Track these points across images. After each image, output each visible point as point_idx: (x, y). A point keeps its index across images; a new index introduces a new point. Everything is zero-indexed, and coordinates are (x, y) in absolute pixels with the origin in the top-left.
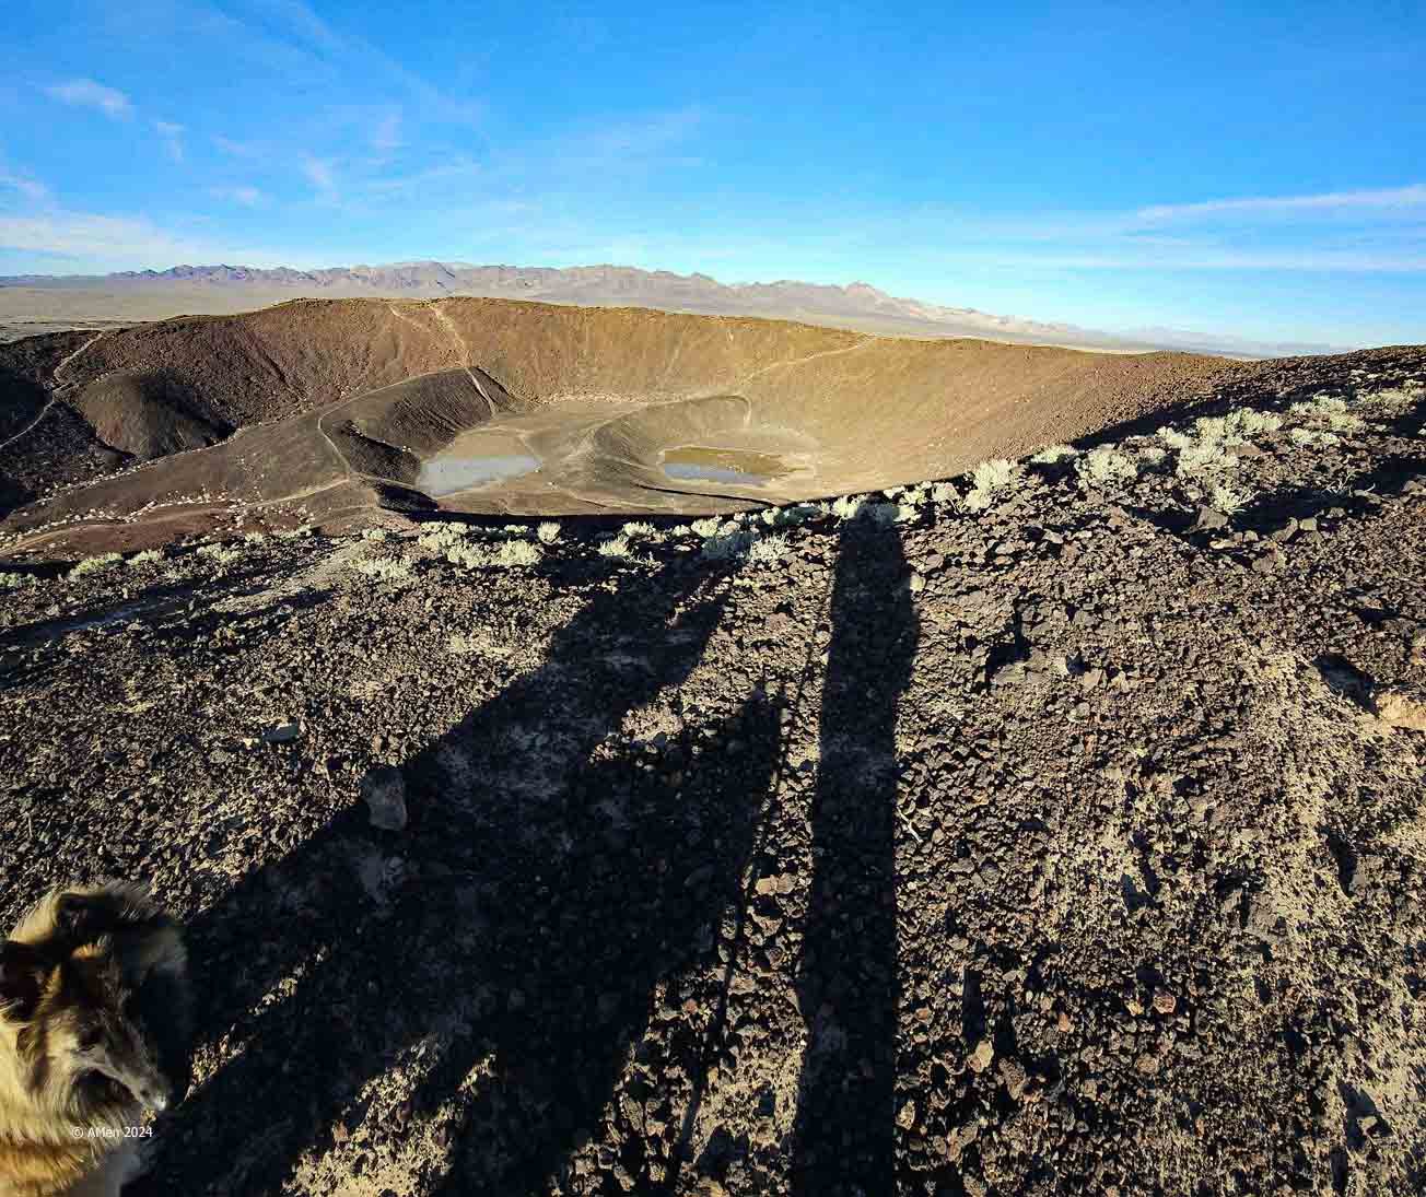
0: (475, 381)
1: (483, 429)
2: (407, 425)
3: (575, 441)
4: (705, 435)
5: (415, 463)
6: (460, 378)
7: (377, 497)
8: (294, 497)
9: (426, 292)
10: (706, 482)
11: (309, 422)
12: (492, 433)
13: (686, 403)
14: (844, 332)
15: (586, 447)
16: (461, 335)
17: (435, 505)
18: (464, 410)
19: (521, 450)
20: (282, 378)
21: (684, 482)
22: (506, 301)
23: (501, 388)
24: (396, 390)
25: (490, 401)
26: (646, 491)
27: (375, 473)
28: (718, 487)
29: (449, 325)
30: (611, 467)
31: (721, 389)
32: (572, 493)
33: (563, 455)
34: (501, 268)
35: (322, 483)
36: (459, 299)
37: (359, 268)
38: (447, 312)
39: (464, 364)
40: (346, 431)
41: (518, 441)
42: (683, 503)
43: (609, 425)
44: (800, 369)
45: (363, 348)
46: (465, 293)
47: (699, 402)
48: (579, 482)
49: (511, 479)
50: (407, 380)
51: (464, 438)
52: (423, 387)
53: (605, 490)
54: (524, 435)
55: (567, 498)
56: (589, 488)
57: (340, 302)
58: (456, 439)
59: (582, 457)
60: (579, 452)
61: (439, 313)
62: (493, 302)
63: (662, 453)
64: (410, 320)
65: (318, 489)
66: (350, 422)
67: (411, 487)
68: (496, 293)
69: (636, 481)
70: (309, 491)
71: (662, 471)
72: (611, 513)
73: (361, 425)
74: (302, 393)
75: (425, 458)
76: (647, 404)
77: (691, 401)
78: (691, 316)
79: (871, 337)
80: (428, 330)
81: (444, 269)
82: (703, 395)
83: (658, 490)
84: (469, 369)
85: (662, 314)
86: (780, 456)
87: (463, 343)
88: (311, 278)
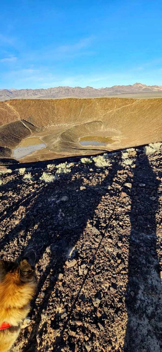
0: (23, 123)
1: (29, 137)
2: (5, 140)
3: (56, 138)
4: (91, 133)
6: (19, 123)
9: (3, 99)
12: (32, 138)
13: (85, 124)
15: (59, 139)
16: (16, 111)
17: (18, 162)
18: (22, 133)
19: (41, 142)
21: (85, 146)
22: (29, 100)
23: (33, 126)
25: (30, 129)
26: (75, 150)
30: (66, 144)
31: (95, 119)
32: (57, 153)
33: (53, 142)
36: (14, 100)
38: (10, 104)
39: (19, 119)
41: (40, 140)
42: (85, 152)
43: (64, 133)
44: (118, 112)
46: (16, 98)
48: (58, 149)
49: (39, 151)
52: (8, 127)
53: (64, 151)
54: (41, 138)
55: (55, 154)
56: (61, 151)
58: (22, 141)
60: (57, 141)
61: (8, 105)
62: (25, 100)
63: (79, 139)
67: (10, 158)
68: (26, 97)
69: (73, 147)
71: (80, 144)
72: (67, 157)
75: (13, 148)
76: (75, 125)
77: (87, 124)
78: (85, 99)
79: (139, 100)
80: (6, 110)
81: (8, 91)
82: (90, 121)
83: (79, 149)
84: (21, 121)
85: (77, 99)
86: (111, 137)
87: (18, 113)
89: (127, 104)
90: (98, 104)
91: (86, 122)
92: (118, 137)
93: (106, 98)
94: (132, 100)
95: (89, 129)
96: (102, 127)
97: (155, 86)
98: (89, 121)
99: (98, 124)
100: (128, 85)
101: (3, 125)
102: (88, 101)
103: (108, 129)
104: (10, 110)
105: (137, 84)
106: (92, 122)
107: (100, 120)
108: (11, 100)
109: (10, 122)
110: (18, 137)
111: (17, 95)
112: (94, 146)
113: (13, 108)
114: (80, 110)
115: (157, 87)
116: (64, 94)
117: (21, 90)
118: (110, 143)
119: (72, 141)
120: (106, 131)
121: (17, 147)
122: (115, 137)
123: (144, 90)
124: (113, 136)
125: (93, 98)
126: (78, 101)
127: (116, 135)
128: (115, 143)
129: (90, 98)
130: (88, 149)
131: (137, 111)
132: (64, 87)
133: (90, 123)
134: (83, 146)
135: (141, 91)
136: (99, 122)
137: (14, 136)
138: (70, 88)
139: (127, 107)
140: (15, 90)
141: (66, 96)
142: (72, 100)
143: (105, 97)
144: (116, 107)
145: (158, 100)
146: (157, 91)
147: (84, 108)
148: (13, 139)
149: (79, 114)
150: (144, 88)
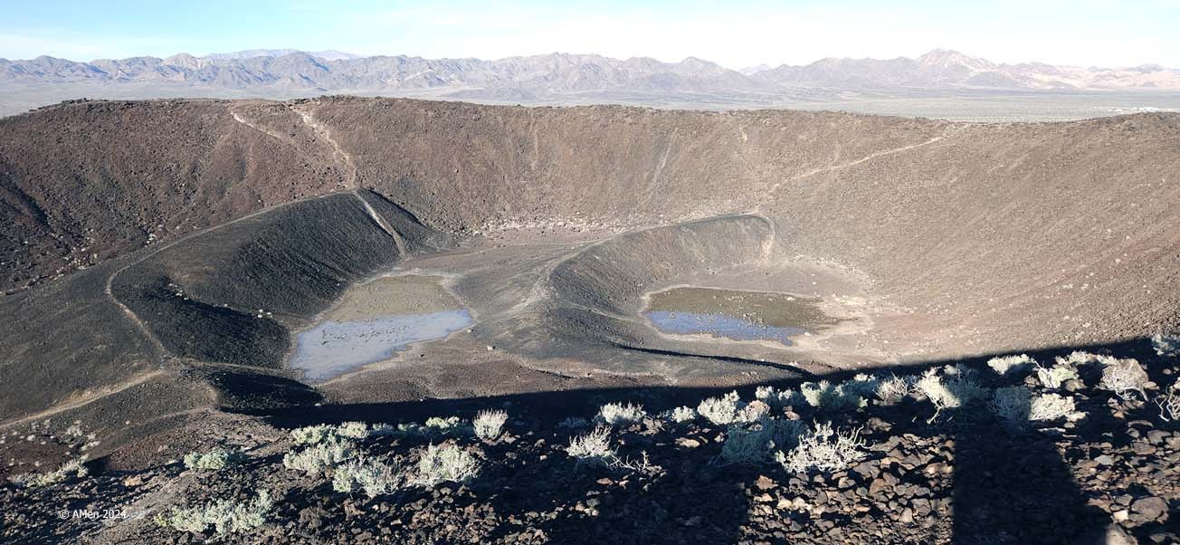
0: (367, 205)
1: (388, 275)
2: (266, 278)
3: (524, 286)
4: (707, 272)
5: (280, 337)
6: (346, 205)
7: (213, 394)
8: (59, 409)
9: (284, 90)
10: (708, 338)
11: (91, 284)
12: (403, 280)
13: (678, 227)
14: (917, 120)
15: (539, 294)
16: (343, 147)
17: (317, 396)
18: (355, 250)
19: (446, 303)
20: (41, 217)
21: (676, 337)
22: (410, 101)
23: (414, 219)
24: (244, 228)
25: (396, 236)
26: (626, 353)
27: (210, 355)
28: (725, 345)
29: (324, 133)
30: (579, 320)
31: (728, 206)
32: (525, 363)
33: (508, 306)
34: (402, 60)
35: (112, 381)
36: (339, 98)
37: (176, 59)
38: (320, 116)
39: (350, 185)
40: (157, 293)
41: (440, 288)
42: (676, 369)
43: (570, 262)
44: (850, 176)
45: (185, 170)
46: (345, 91)
47: (696, 226)
48: (533, 344)
49: (433, 347)
50: (263, 211)
51: (357, 293)
52: (289, 220)
53: (567, 354)
54: (448, 280)
55: (515, 369)
56: (547, 353)
57: (146, 104)
58: (347, 292)
59: (533, 307)
60: (529, 301)
61: (307, 118)
62: (392, 102)
63: (646, 298)
64: (263, 129)
65: (106, 391)
66: (166, 280)
67: (275, 372)
68: (392, 90)
69: (612, 339)
70: (88, 396)
71: (648, 324)
72: (578, 387)
73: (185, 281)
74: (79, 239)
75: (297, 325)
76: (623, 230)
77: (686, 225)
78: (683, 113)
79: (961, 124)
80: (293, 141)
81: (312, 60)
82: (702, 216)
83: (644, 350)
84: (359, 192)
85: (642, 111)
86: (818, 300)
87: (347, 157)
88: (96, 70)
89: (897, 143)
90: (745, 137)
91: (682, 219)
92: (853, 301)
93: (786, 114)
94: (924, 126)
95: (696, 251)
96: (767, 247)
98: (696, 215)
99: (743, 228)
101: (267, 209)
102: (694, 123)
103: (801, 260)
104: (310, 143)
105: (939, 53)
106: (714, 220)
107: (755, 211)
108: (324, 98)
109: (305, 194)
110: (333, 269)
111: (350, 79)
112: (725, 340)
113: (328, 132)
114: (656, 161)
115: (1049, 70)
116: (574, 87)
117: (374, 59)
118: (814, 332)
119: (606, 306)
120: (788, 267)
121: (319, 317)
122: (837, 299)
123: (977, 80)
124: (829, 294)
125: (722, 108)
126: (646, 120)
127: (847, 289)
128: (842, 330)
129: (711, 107)
130: (694, 351)
131: (955, 179)
132: (579, 57)
133: (703, 222)
134: (668, 337)
135: (960, 85)
136: (753, 220)
137: (314, 265)
138: (607, 61)
139: (900, 157)
140: (344, 58)
141: (583, 95)
142: (619, 116)
143: (776, 105)
144: (837, 156)
145: (1064, 131)
146: (1049, 87)
147: (676, 150)
148: (306, 278)
149: (649, 179)
150: (974, 72)
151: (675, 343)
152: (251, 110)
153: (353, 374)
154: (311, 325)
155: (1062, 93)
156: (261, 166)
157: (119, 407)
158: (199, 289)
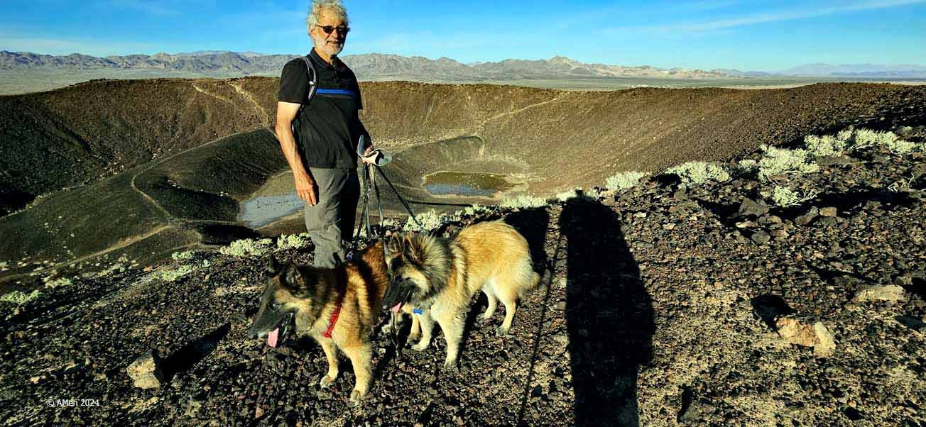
4: (453, 164)
5: (234, 206)
6: (264, 135)
8: (112, 249)
9: (224, 73)
11: (122, 182)
13: (439, 143)
14: (547, 90)
16: (260, 104)
20: (86, 147)
24: (207, 148)
26: (415, 205)
28: (463, 199)
29: (248, 96)
31: (463, 132)
35: (142, 233)
37: (158, 56)
39: (265, 125)
40: (161, 185)
45: (170, 118)
50: (217, 140)
52: (232, 145)
53: (386, 207)
57: (142, 82)
63: (424, 178)
64: (213, 95)
65: (139, 238)
66: (166, 178)
67: (233, 223)
69: (407, 199)
70: (129, 241)
71: (426, 190)
73: (176, 178)
74: (111, 158)
75: (243, 199)
76: (412, 145)
77: (442, 141)
78: (439, 85)
79: (566, 92)
80: (231, 102)
81: (239, 56)
82: (451, 137)
83: (424, 203)
85: (419, 84)
86: (504, 176)
88: (110, 62)
89: (538, 101)
90: (469, 98)
91: (440, 139)
93: (489, 86)
94: (550, 93)
95: (448, 154)
96: (481, 152)
97: (599, 65)
98: (447, 137)
99: (471, 143)
100: (539, 59)
101: (220, 138)
102: (445, 91)
103: (496, 157)
104: (241, 102)
105: (558, 58)
106: (456, 139)
107: (475, 134)
108: (246, 78)
109: (240, 130)
111: (261, 67)
112: (462, 197)
113: (250, 96)
114: (427, 110)
115: (605, 67)
116: (384, 71)
117: (274, 56)
120: (491, 162)
121: (254, 194)
122: (513, 175)
123: (574, 71)
124: (509, 173)
125: (458, 83)
126: (421, 89)
127: (519, 170)
128: (515, 189)
129: (453, 82)
130: (448, 203)
131: (563, 118)
132: (386, 55)
133: (450, 140)
134: (436, 196)
135: (569, 73)
136: (474, 139)
137: (249, 168)
138: (401, 58)
139: (541, 107)
140: (258, 56)
141: (389, 76)
142: (407, 87)
143: (485, 82)
144: (512, 107)
145: (608, 96)
146: (605, 75)
147: (437, 104)
149: (424, 119)
150: (574, 67)
151: (438, 199)
152: (205, 84)
153: (275, 223)
154: (250, 199)
155: (609, 78)
156: (214, 115)
157: (147, 245)
158: (186, 183)
